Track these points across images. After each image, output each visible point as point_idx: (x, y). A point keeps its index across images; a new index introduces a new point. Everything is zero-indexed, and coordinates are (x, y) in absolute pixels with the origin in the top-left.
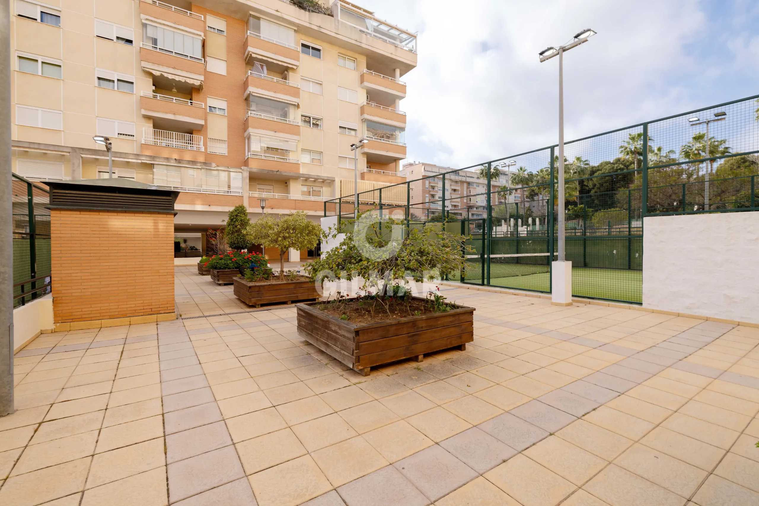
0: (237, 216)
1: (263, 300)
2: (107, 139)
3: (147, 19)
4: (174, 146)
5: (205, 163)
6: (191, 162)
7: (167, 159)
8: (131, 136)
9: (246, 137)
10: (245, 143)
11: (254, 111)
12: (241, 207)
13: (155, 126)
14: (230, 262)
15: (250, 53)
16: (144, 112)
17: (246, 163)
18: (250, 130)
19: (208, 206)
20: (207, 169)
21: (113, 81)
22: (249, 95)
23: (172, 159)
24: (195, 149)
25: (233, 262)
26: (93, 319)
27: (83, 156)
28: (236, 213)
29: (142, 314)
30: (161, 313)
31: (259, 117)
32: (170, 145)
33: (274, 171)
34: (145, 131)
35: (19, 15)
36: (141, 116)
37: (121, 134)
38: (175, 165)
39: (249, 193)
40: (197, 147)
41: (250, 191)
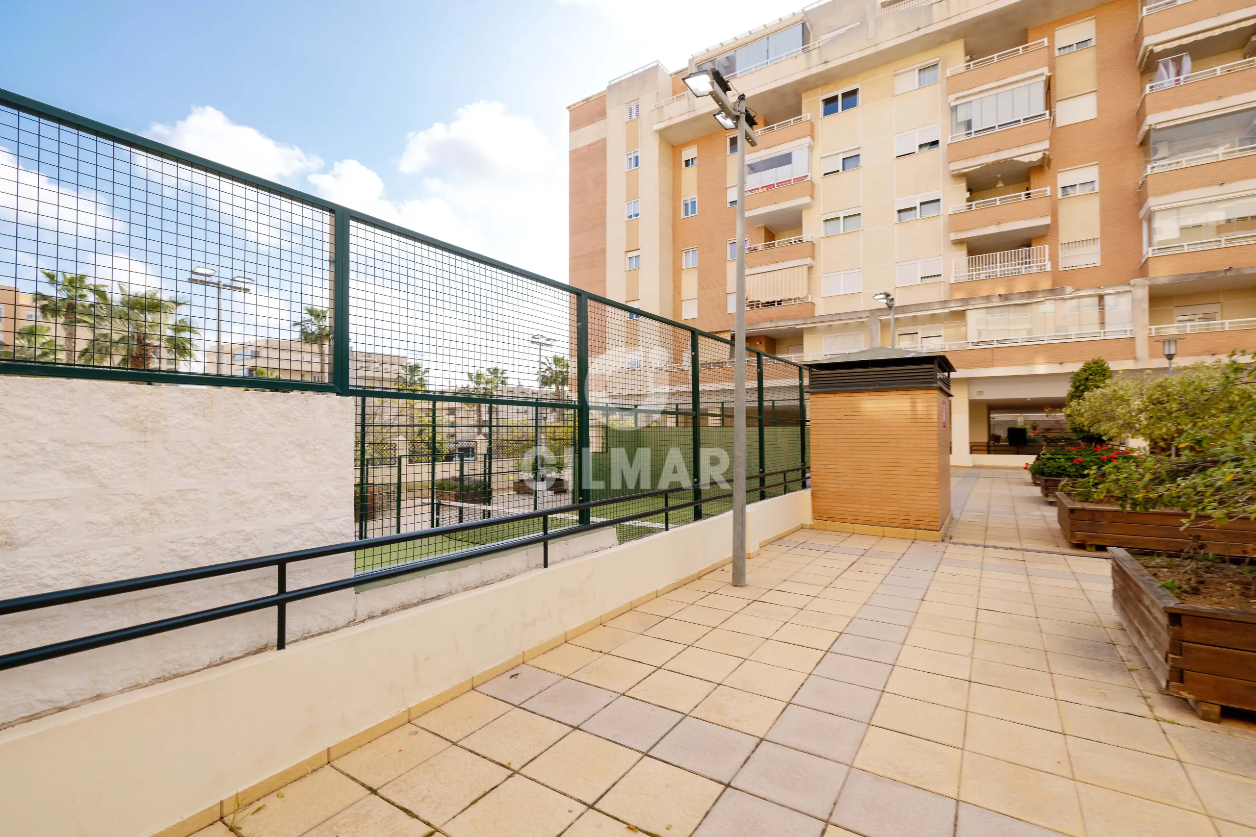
0: (1087, 379)
1: (1100, 537)
2: (888, 295)
3: (957, 99)
4: (998, 274)
5: (1051, 291)
6: (1026, 295)
7: (987, 298)
8: (938, 276)
9: (1143, 218)
10: (1141, 230)
11: (1164, 158)
12: (1096, 363)
13: (971, 252)
14: (1070, 464)
15: (1150, 48)
16: (954, 236)
17: (1142, 270)
18: (1153, 202)
19: (1058, 366)
20: (1054, 299)
21: (915, 208)
22: (1148, 134)
23: (993, 296)
24: (1034, 270)
25: (1075, 465)
26: (846, 521)
27: (881, 318)
28: (1085, 375)
29: (897, 525)
30: (920, 529)
31: (1175, 167)
32: (991, 275)
33: (1219, 272)
34: (955, 264)
35: (825, 174)
36: (950, 243)
37: (925, 277)
38: (1001, 304)
39: (1150, 329)
40: (1037, 266)
41: (1150, 325)
